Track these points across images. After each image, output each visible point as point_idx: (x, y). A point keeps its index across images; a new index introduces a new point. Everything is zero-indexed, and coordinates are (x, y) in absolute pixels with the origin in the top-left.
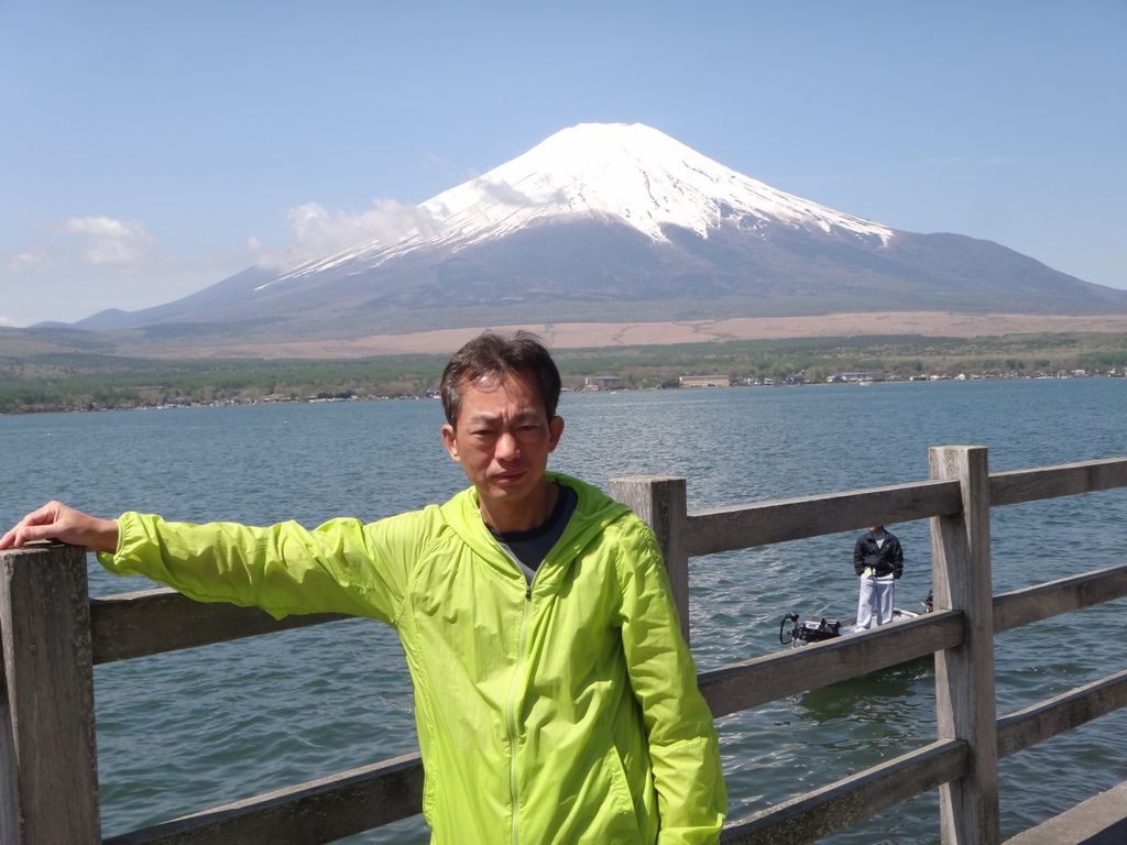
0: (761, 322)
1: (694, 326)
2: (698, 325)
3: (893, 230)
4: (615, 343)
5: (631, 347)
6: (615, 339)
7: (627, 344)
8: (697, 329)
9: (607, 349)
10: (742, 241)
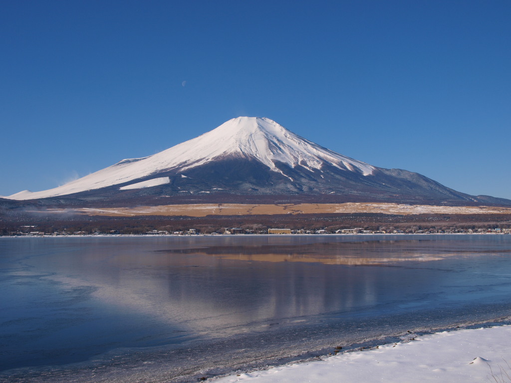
0: (314, 206)
1: (284, 206)
2: (287, 206)
3: (375, 167)
4: (248, 213)
5: (254, 215)
6: (248, 211)
7: (252, 214)
8: (285, 208)
9: (244, 216)
10: (309, 169)
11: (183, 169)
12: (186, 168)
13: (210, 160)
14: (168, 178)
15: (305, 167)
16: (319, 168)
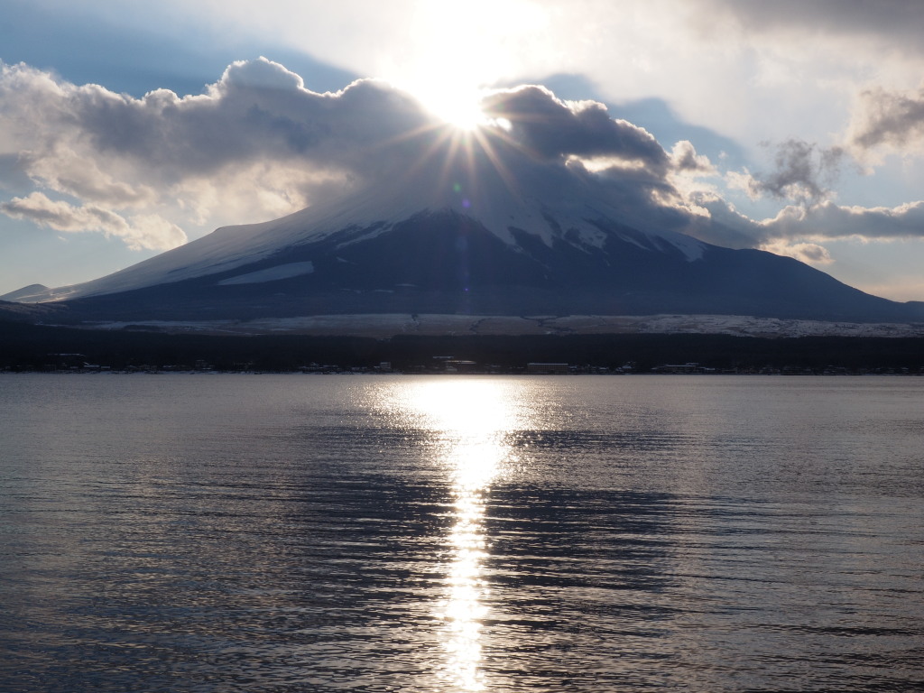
1: (539, 320)
2: (542, 320)
4: (472, 333)
5: (486, 337)
6: (472, 329)
7: (481, 334)
8: (541, 323)
9: (464, 338)
10: (582, 249)
11: (339, 246)
12: (346, 244)
13: (390, 229)
14: (310, 262)
15: (574, 245)
16: (600, 247)
